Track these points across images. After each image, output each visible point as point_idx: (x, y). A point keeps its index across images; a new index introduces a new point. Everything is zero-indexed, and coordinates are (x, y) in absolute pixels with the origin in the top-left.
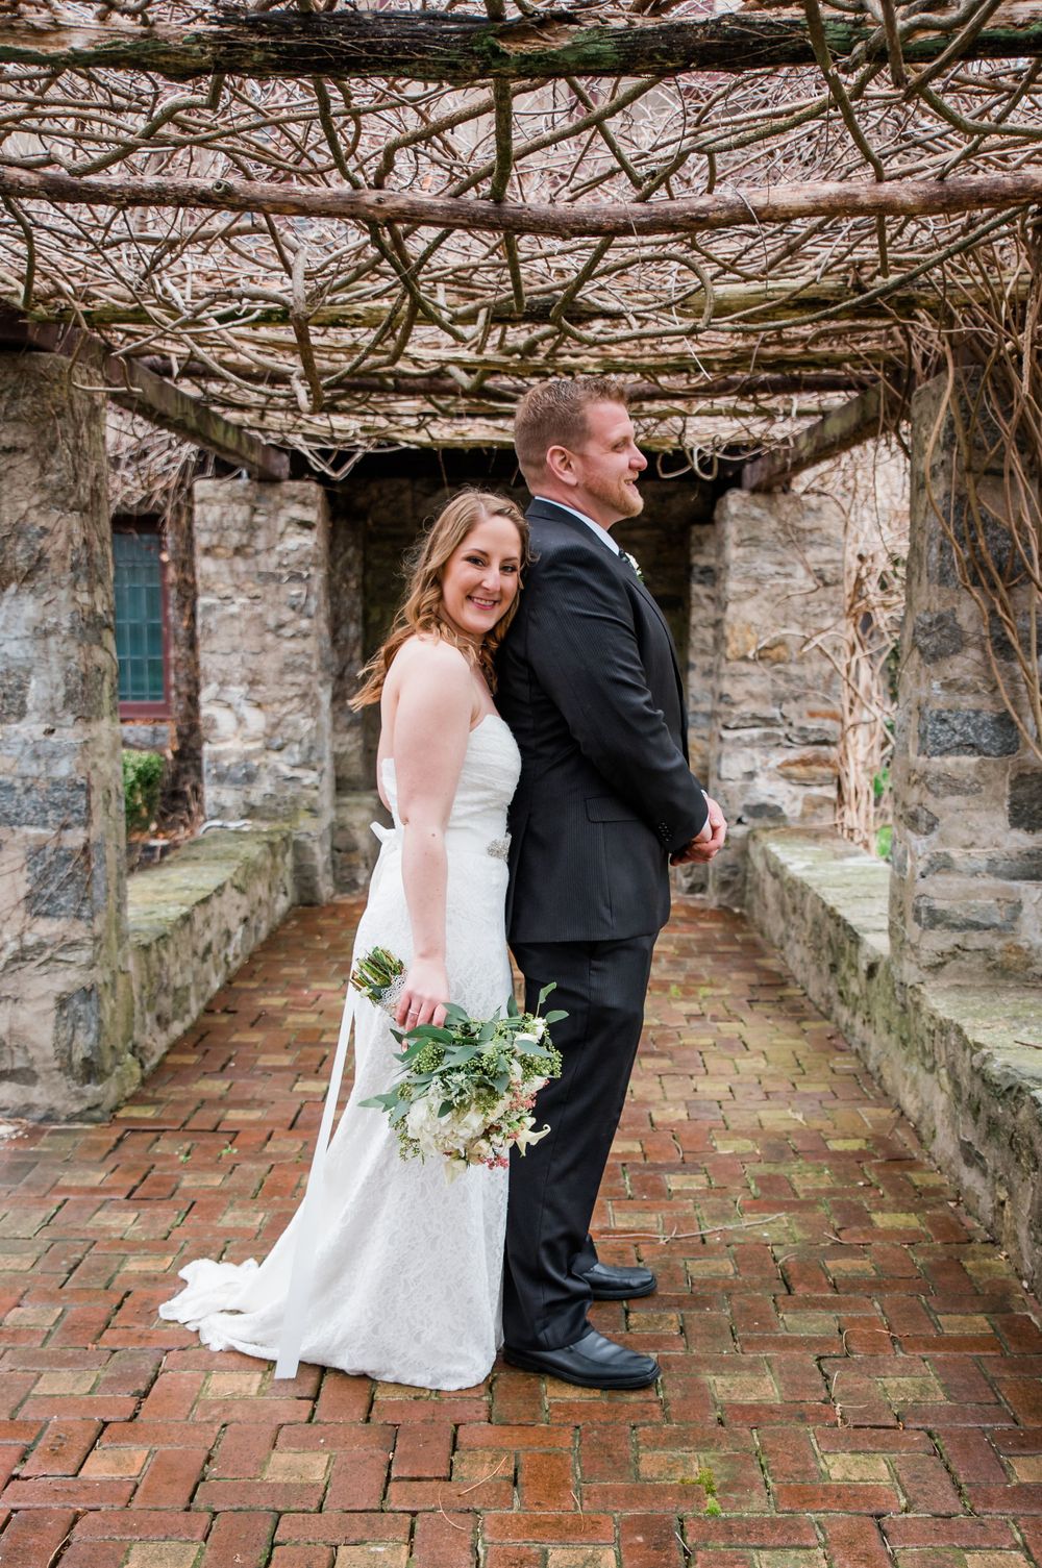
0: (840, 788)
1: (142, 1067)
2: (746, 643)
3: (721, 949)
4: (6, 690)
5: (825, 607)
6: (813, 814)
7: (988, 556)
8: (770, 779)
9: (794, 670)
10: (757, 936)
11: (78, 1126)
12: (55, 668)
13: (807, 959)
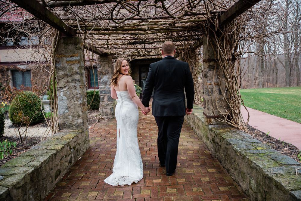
4: (106, 83)
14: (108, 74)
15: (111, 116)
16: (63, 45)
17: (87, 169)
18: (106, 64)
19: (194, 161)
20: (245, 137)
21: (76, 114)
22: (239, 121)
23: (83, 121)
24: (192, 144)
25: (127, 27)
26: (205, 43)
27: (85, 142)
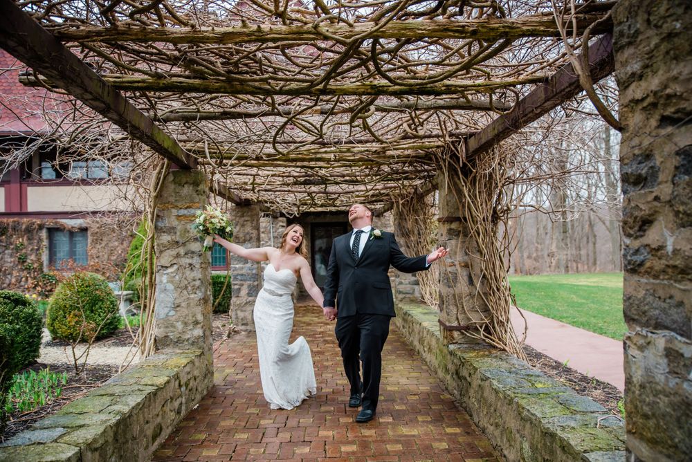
16: (172, 187)
17: (211, 426)
19: (420, 413)
20: (516, 366)
21: (191, 318)
22: (507, 337)
23: (204, 333)
24: (416, 382)
25: (293, 155)
26: (441, 186)
27: (206, 375)
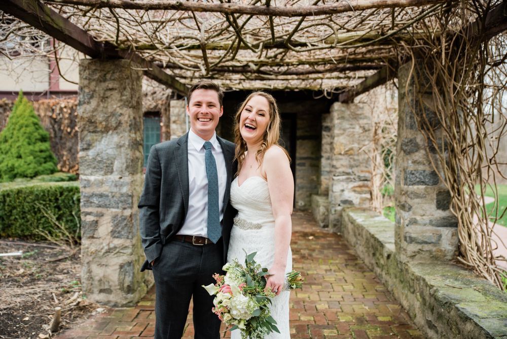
0: (371, 194)
1: (147, 287)
2: (340, 150)
3: (335, 247)
4: (107, 165)
5: (365, 138)
6: (363, 203)
7: (426, 120)
8: (349, 192)
9: (356, 157)
10: (346, 242)
11: (125, 308)
12: (123, 157)
13: (364, 251)
14: (116, 129)
15: (122, 294)
18: (111, 89)
